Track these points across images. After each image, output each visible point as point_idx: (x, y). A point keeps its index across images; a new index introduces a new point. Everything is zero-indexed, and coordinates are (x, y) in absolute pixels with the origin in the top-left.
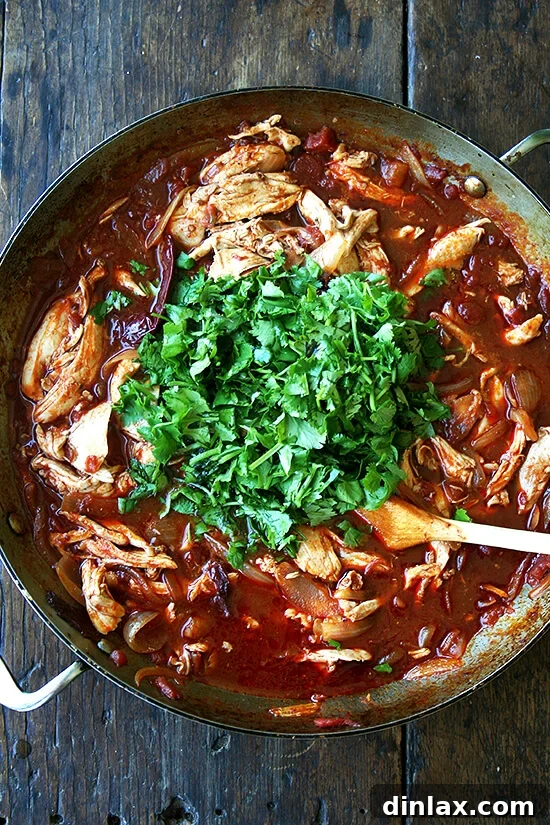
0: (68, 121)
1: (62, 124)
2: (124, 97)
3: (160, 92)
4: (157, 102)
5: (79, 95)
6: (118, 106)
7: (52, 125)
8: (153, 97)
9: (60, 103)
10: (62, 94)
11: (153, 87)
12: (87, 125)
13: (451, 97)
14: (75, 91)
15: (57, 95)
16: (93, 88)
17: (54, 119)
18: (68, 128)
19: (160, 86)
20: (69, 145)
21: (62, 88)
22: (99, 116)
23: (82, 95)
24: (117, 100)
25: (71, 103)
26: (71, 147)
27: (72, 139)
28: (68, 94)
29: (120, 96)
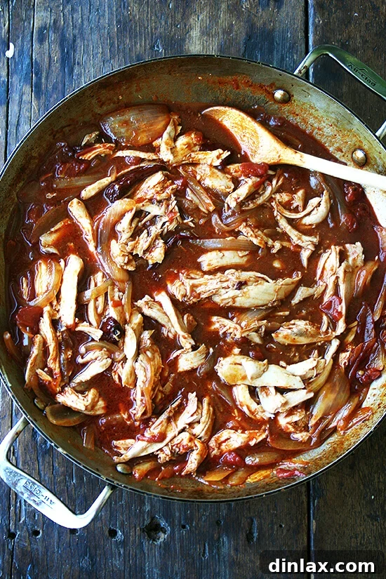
0: (79, 59)
1: (74, 60)
2: (116, 42)
3: (141, 39)
4: (138, 46)
5: (86, 41)
6: (112, 49)
7: (68, 62)
8: (136, 43)
9: (73, 47)
10: (74, 41)
11: (136, 36)
12: (91, 62)
13: (338, 42)
14: (83, 39)
15: (71, 42)
16: (95, 37)
17: (69, 58)
18: (78, 64)
19: (141, 35)
20: (80, 75)
21: (75, 36)
22: (99, 55)
23: (88, 41)
24: (112, 45)
25: (81, 46)
26: (81, 77)
27: (81, 71)
28: (78, 41)
29: (113, 42)
